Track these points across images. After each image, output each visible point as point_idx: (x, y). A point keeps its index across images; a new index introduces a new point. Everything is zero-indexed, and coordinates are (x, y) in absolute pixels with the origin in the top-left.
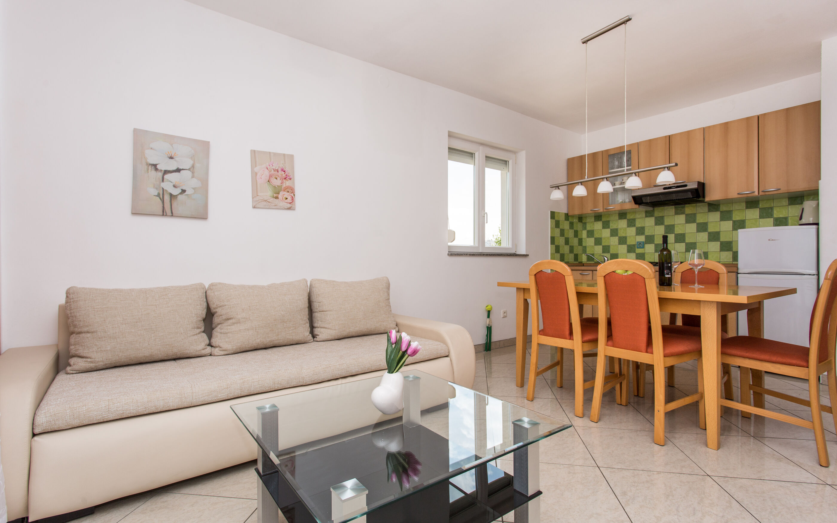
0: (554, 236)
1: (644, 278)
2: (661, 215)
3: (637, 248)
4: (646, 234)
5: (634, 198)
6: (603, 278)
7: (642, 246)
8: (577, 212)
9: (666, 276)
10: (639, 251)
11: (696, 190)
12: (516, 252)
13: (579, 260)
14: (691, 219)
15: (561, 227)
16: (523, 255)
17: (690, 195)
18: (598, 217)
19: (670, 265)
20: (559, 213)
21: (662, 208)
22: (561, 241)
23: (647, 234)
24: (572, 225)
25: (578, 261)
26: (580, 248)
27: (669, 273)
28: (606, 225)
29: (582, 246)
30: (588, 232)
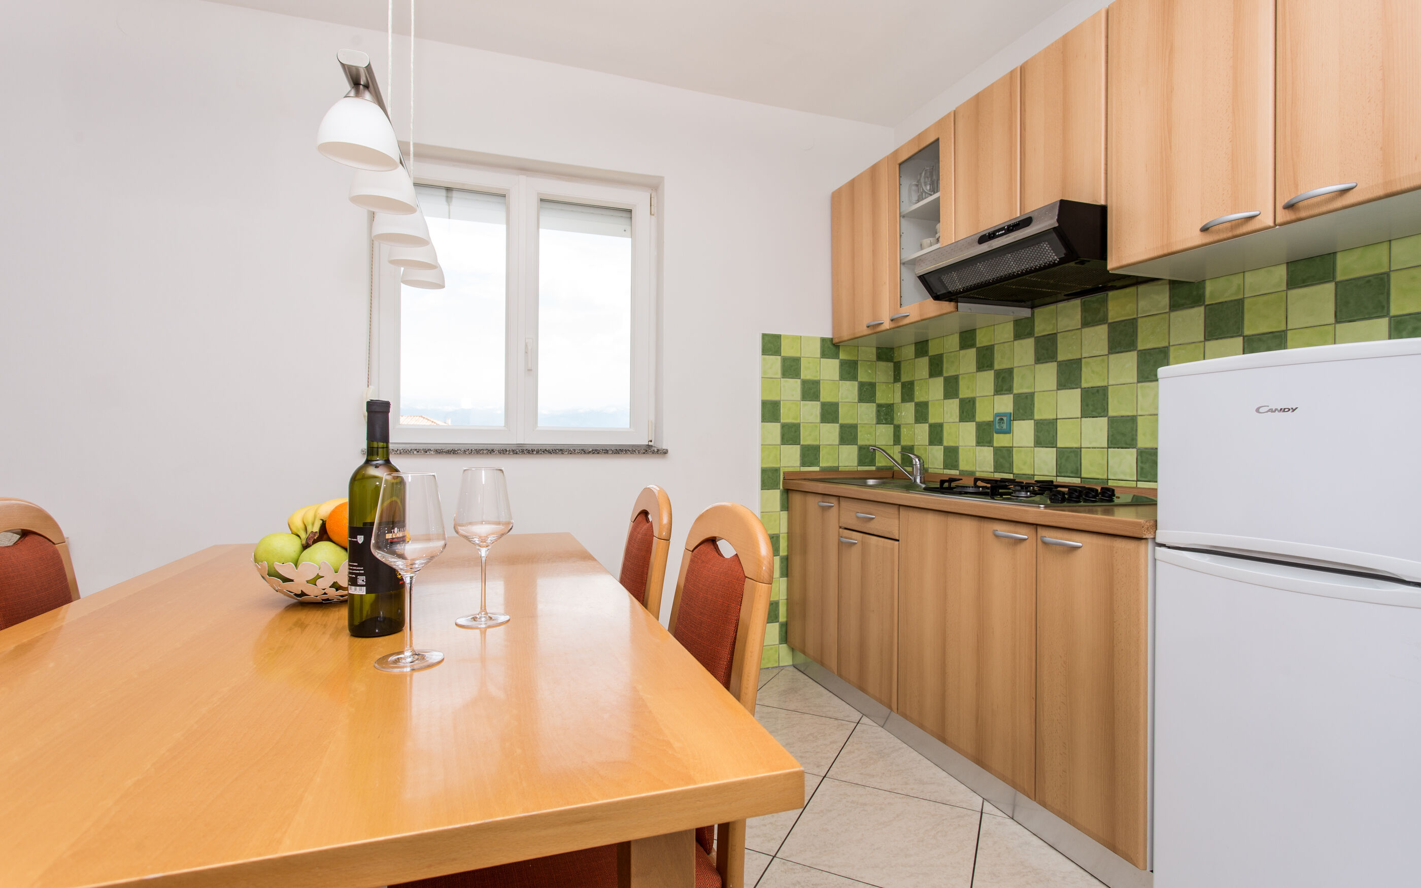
2: (1050, 327)
3: (997, 431)
4: (1016, 388)
5: (923, 280)
7: (1007, 426)
10: (1001, 440)
11: (1065, 229)
12: (648, 444)
15: (807, 375)
17: (1049, 255)
18: (921, 346)
20: (797, 338)
22: (804, 413)
23: (1020, 391)
24: (849, 368)
29: (892, 424)
30: (904, 386)
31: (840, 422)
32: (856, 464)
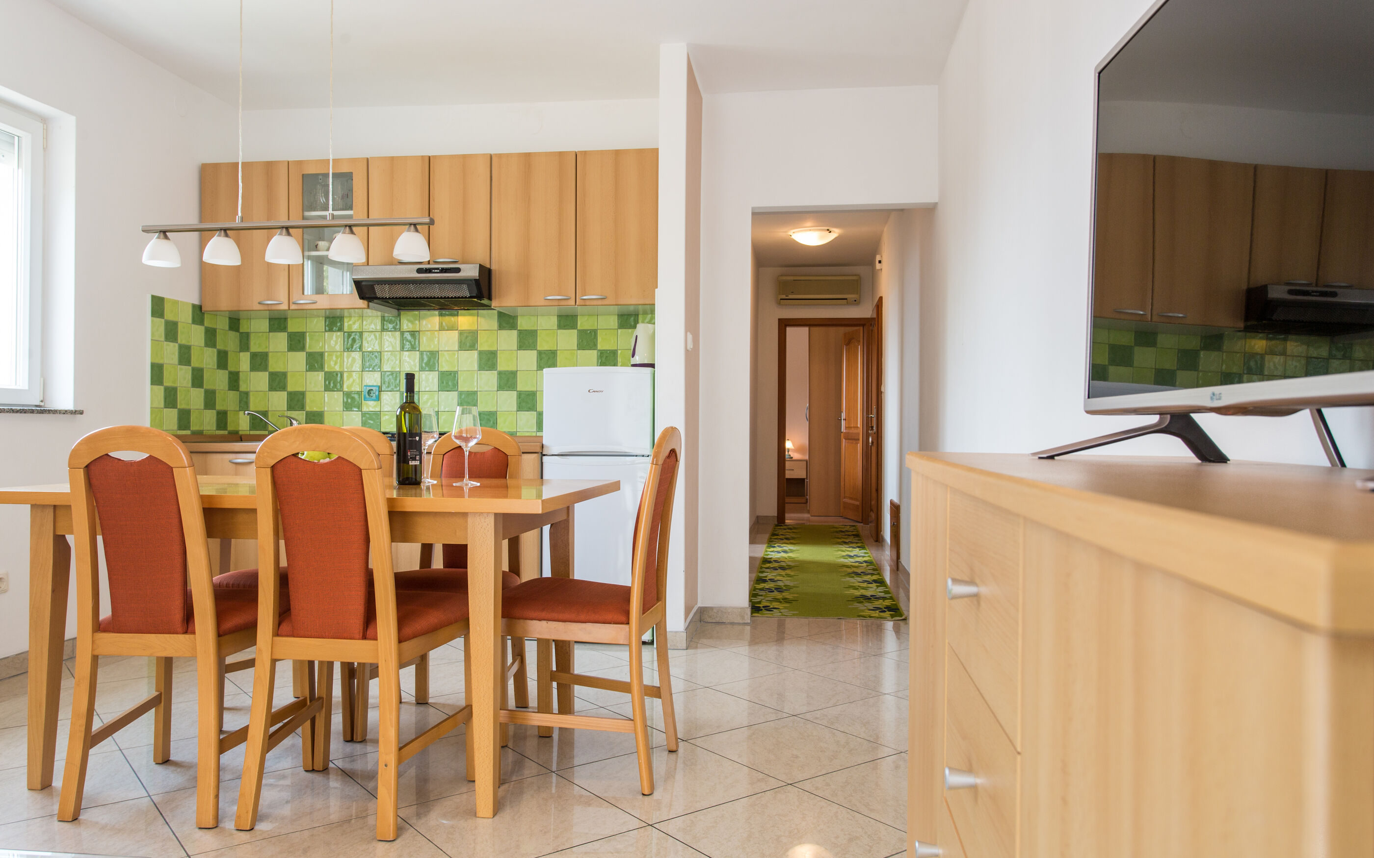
0: (161, 362)
1: (360, 470)
2: (412, 327)
3: (366, 399)
4: (384, 367)
5: (358, 284)
6: (269, 471)
7: (375, 396)
8: (225, 303)
9: (412, 463)
10: (368, 406)
11: (477, 282)
12: (42, 404)
13: (230, 428)
15: (182, 339)
16: (66, 411)
17: (465, 292)
18: (278, 322)
19: (417, 438)
20: (176, 303)
21: (416, 313)
22: (180, 377)
23: (385, 370)
24: (211, 337)
25: (227, 430)
26: (233, 396)
27: (416, 455)
28: (297, 342)
29: (238, 391)
30: (254, 356)
31: (205, 387)
32: (215, 429)
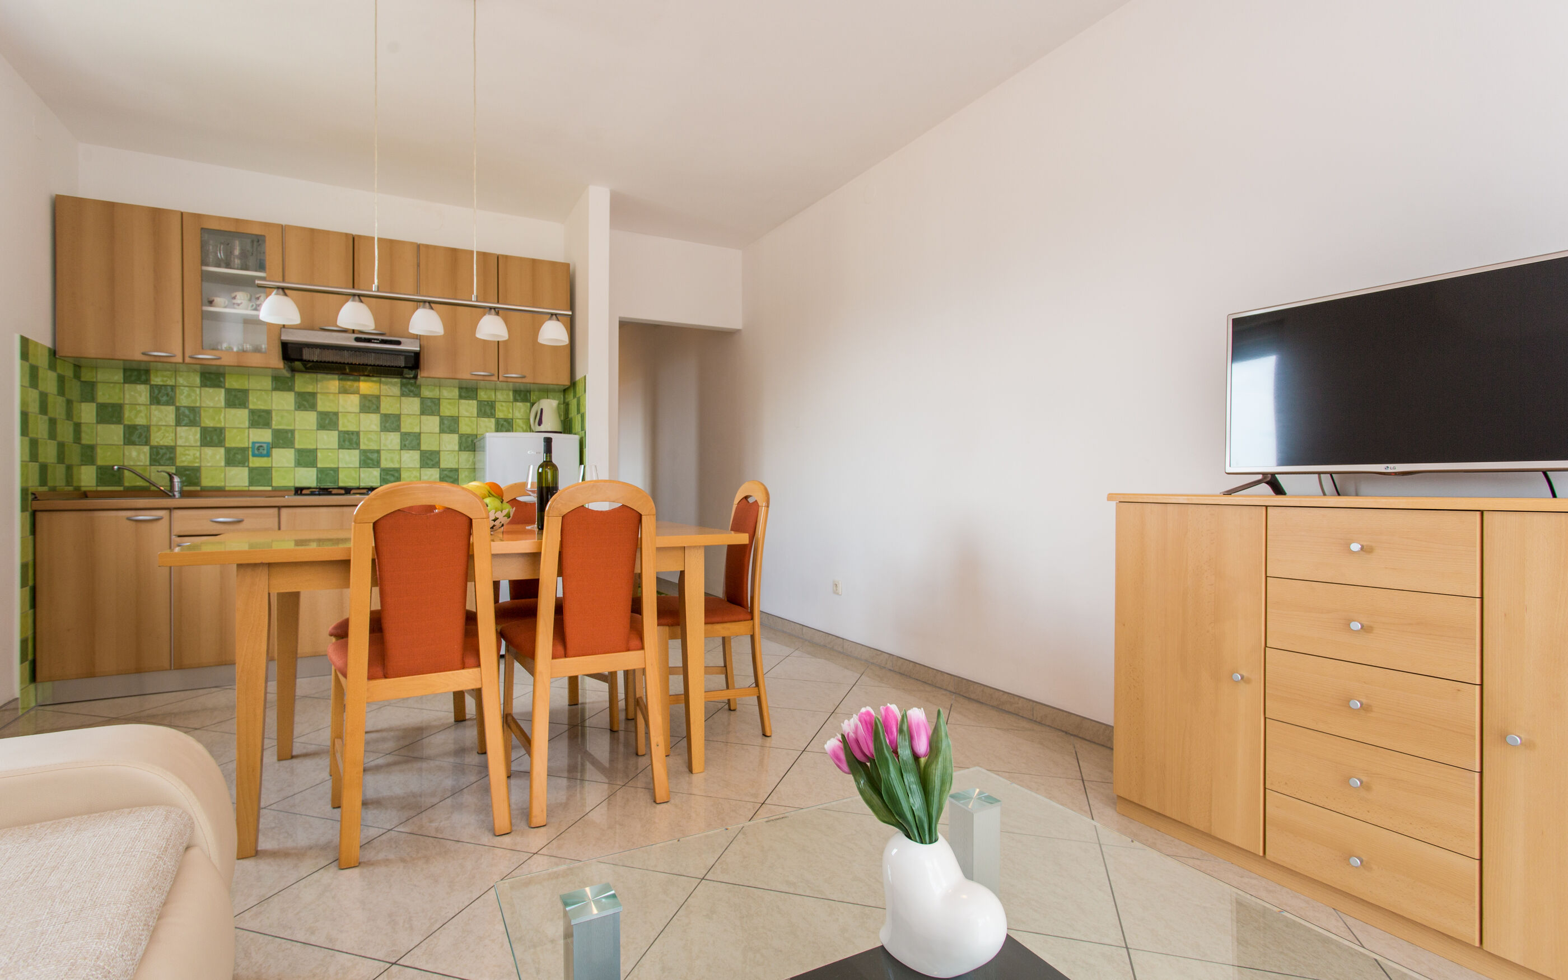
0: (27, 410)
2: (310, 389)
3: (254, 455)
4: (275, 425)
5: (287, 345)
7: (265, 452)
10: (256, 462)
11: (411, 356)
14: (370, 405)
15: (42, 386)
18: (137, 373)
20: (36, 344)
21: (314, 375)
22: (40, 428)
23: (276, 428)
24: (61, 383)
28: (162, 396)
29: (83, 443)
30: (101, 407)
31: (57, 439)
32: (64, 484)
